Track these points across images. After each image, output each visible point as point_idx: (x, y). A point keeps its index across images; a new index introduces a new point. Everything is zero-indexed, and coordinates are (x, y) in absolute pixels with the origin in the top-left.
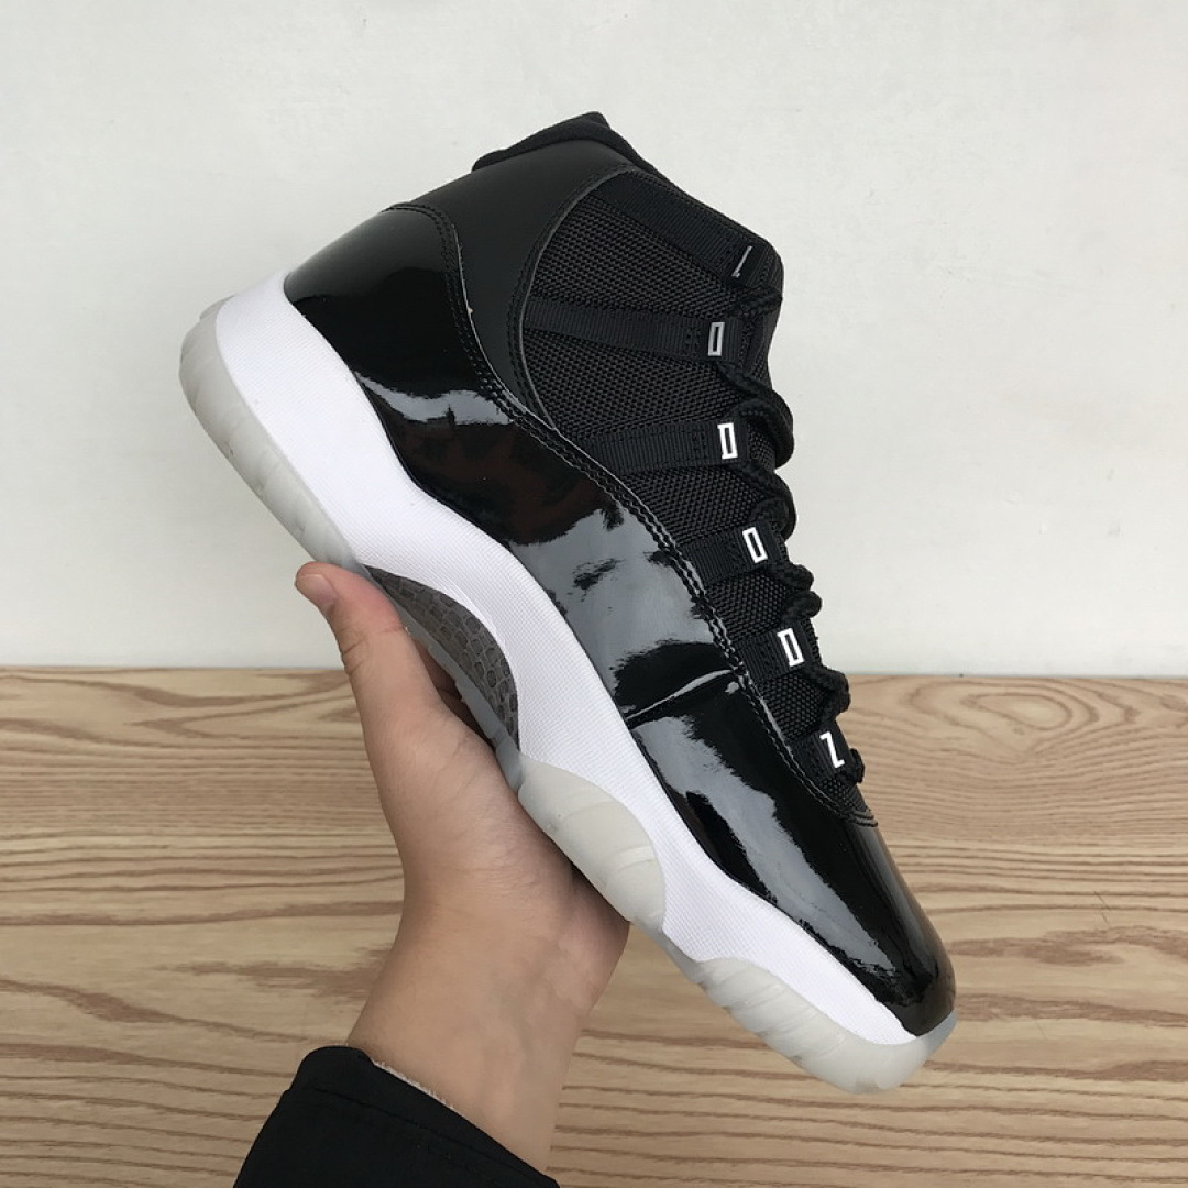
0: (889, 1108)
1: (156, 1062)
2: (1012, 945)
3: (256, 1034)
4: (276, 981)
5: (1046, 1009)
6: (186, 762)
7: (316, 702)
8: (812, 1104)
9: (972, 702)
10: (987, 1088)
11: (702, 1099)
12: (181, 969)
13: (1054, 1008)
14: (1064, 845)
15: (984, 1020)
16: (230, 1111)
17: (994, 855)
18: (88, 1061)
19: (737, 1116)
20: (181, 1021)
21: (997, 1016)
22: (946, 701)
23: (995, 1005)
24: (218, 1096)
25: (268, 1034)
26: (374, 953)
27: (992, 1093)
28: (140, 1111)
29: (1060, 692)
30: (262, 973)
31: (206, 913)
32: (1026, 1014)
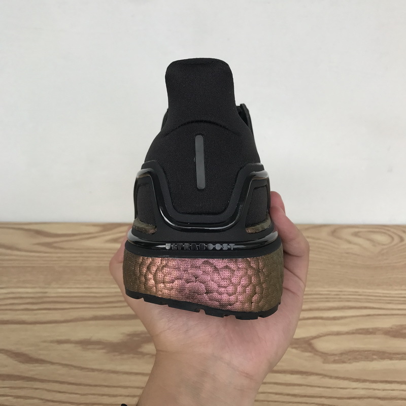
0: (336, 398)
1: (42, 381)
2: (379, 330)
3: (82, 369)
4: (89, 347)
5: (394, 356)
6: (54, 259)
7: (104, 235)
8: (305, 396)
9: (356, 234)
10: (374, 389)
11: (261, 395)
12: (52, 342)
13: (398, 356)
14: (396, 290)
15: (370, 361)
16: (72, 401)
17: (368, 294)
18: (15, 380)
19: (275, 402)
20: (52, 363)
21: (375, 359)
22: (346, 234)
23: (374, 355)
24: (67, 395)
25: (87, 369)
26: (129, 335)
27: (377, 392)
28: (36, 401)
29: (389, 231)
30: (85, 344)
31: (62, 319)
32: (388, 358)
